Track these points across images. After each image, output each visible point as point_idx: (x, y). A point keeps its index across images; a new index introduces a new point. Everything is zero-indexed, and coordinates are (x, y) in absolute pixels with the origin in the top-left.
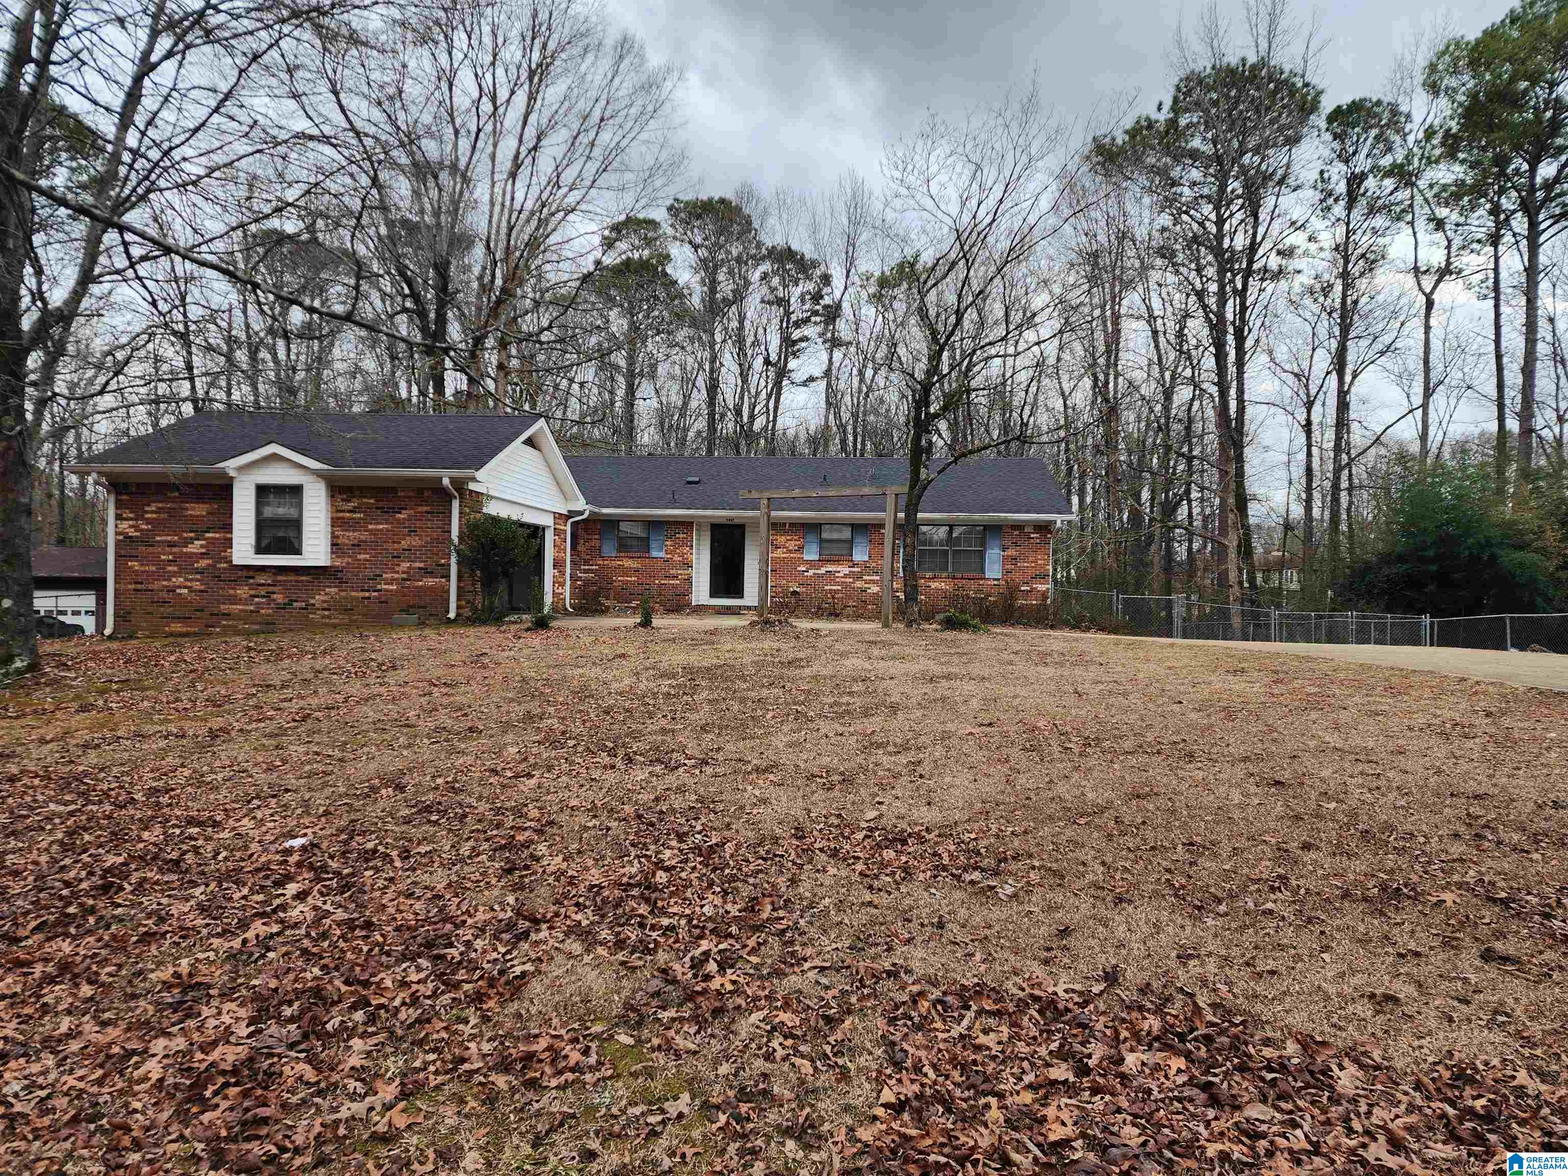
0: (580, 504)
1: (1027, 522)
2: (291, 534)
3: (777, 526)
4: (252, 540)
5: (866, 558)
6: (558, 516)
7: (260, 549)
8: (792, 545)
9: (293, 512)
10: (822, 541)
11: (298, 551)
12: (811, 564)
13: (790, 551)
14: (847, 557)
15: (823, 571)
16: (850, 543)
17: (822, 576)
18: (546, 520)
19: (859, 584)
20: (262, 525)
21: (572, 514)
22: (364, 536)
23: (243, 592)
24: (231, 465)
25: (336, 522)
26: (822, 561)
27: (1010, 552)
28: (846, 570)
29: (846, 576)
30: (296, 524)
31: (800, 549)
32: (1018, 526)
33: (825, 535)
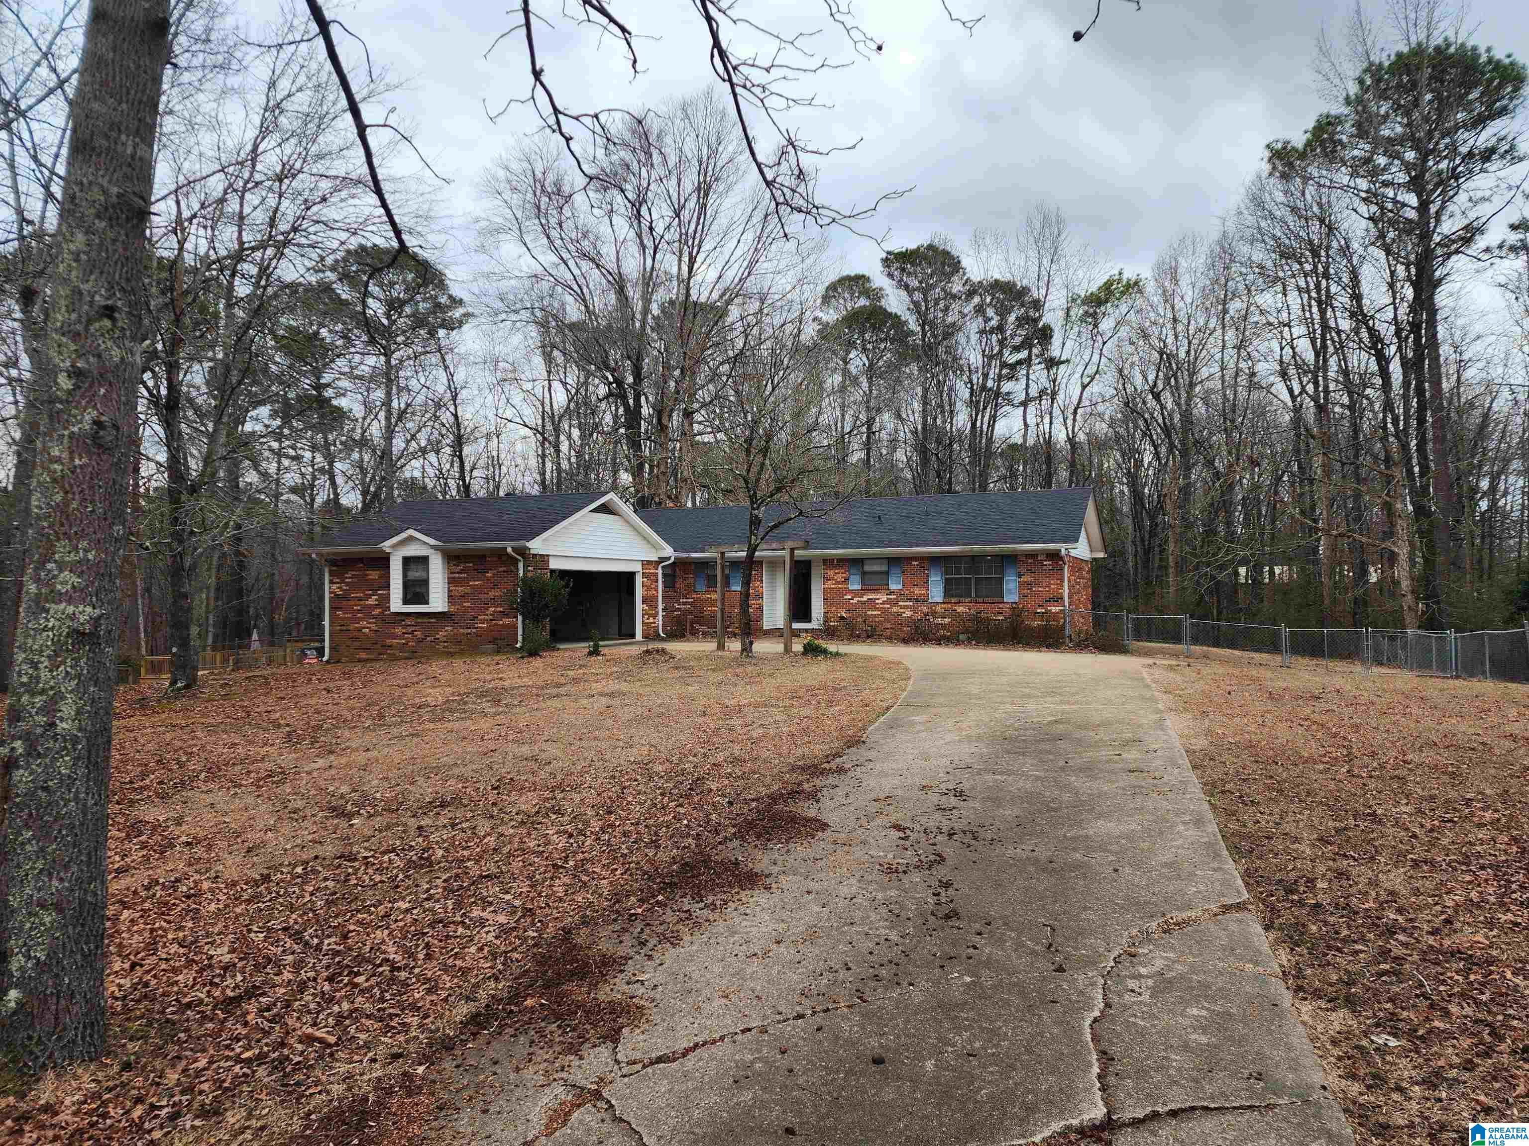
0: (668, 551)
1: (1043, 551)
2: (423, 590)
3: (828, 562)
4: (401, 596)
5: (900, 587)
6: (646, 564)
7: (406, 601)
8: (839, 577)
9: (424, 574)
10: (864, 574)
11: (426, 602)
12: (855, 593)
13: (838, 583)
14: (883, 586)
15: (865, 598)
16: (887, 573)
17: (864, 603)
18: (637, 568)
19: (895, 609)
20: (407, 585)
21: (662, 560)
22: (468, 590)
23: (399, 630)
24: (387, 545)
25: (451, 581)
26: (864, 591)
27: (1026, 578)
28: (885, 598)
29: (884, 603)
30: (425, 582)
31: (846, 580)
32: (1033, 555)
33: (867, 568)
